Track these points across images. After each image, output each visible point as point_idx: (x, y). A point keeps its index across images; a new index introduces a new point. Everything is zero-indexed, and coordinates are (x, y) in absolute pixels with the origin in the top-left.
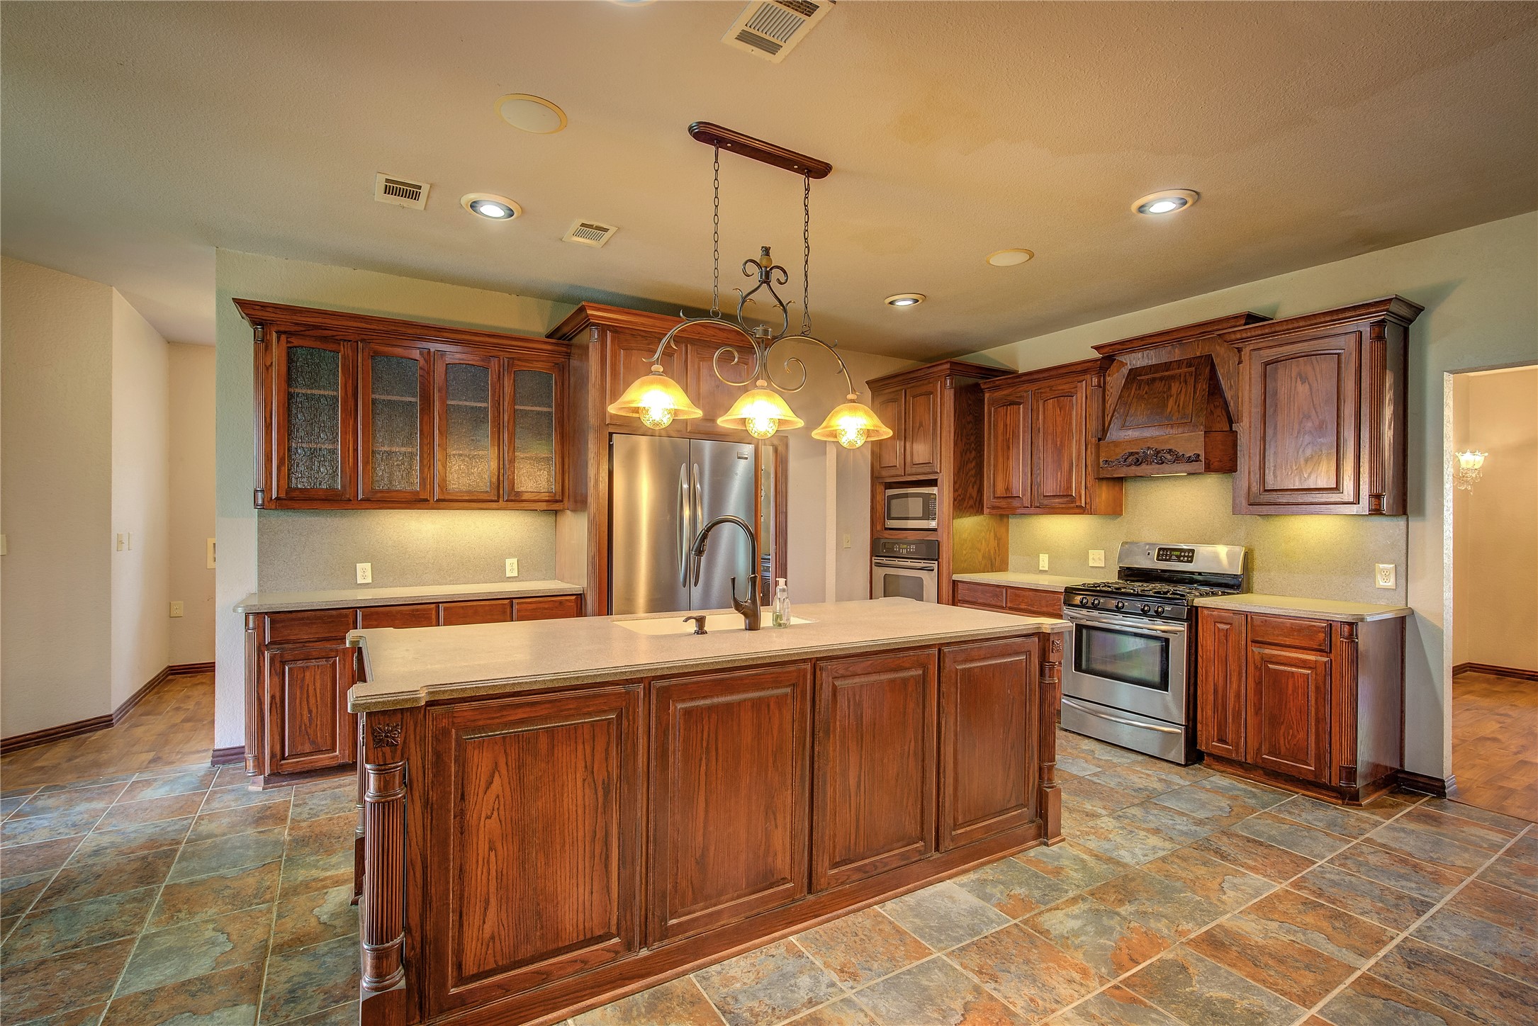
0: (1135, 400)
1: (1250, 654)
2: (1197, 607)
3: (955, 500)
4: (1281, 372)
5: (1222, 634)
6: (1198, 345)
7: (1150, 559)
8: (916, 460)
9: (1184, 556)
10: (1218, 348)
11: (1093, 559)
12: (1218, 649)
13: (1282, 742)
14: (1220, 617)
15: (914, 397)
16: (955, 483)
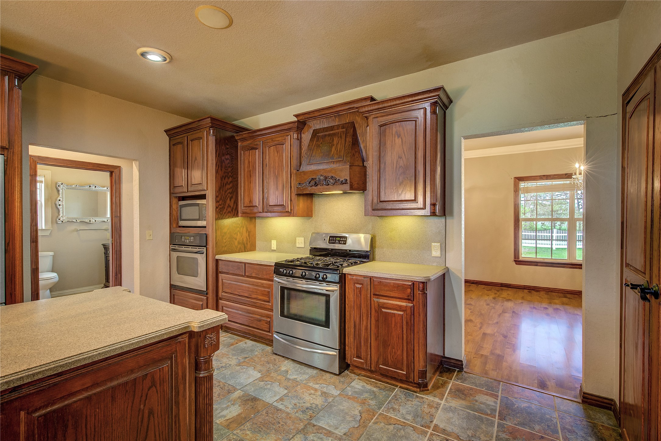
0: (315, 147)
1: (372, 302)
2: (345, 274)
3: (217, 208)
4: (387, 131)
5: (358, 290)
6: (347, 116)
7: (325, 242)
8: (194, 182)
9: (342, 241)
10: (357, 118)
11: (298, 243)
12: (356, 300)
13: (389, 357)
14: (357, 280)
15: (192, 141)
16: (217, 197)
